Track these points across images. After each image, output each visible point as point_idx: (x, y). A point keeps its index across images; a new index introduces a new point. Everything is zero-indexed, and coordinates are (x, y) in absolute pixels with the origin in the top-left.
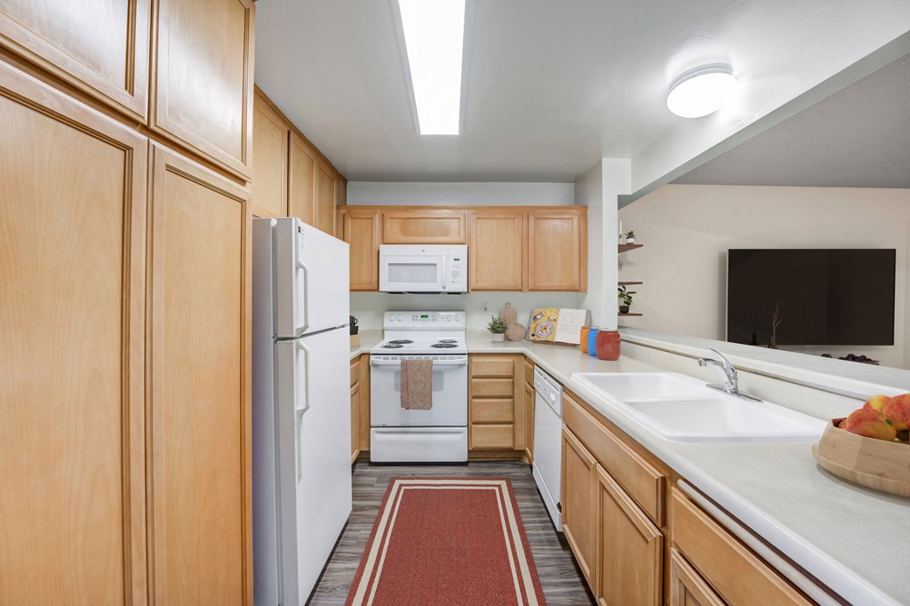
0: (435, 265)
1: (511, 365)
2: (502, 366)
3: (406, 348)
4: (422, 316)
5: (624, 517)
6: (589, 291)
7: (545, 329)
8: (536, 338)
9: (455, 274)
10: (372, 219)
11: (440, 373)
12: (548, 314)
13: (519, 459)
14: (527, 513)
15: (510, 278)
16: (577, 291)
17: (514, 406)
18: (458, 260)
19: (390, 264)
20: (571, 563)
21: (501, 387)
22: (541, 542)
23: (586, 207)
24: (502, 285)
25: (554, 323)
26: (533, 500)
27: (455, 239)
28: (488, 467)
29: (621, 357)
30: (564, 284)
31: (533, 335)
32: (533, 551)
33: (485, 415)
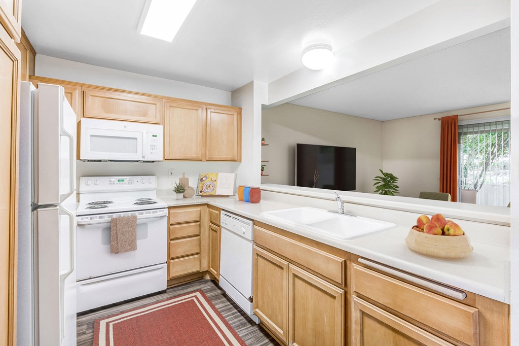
0: (136, 139)
1: (199, 213)
2: (192, 214)
3: (110, 208)
4: (119, 180)
5: (314, 289)
6: (242, 161)
7: (209, 187)
8: (203, 194)
9: (153, 147)
10: (71, 94)
11: (145, 224)
12: (211, 176)
13: (202, 278)
14: (223, 311)
15: (194, 151)
16: (236, 161)
17: (200, 241)
18: (156, 136)
19: (91, 136)
20: (260, 332)
21: (191, 229)
22: (238, 326)
23: (241, 109)
24: (188, 156)
25: (215, 183)
26: (222, 302)
27: (152, 120)
28: (182, 289)
29: (261, 201)
30: (229, 157)
31: (201, 192)
32: (238, 333)
33: (180, 251)
